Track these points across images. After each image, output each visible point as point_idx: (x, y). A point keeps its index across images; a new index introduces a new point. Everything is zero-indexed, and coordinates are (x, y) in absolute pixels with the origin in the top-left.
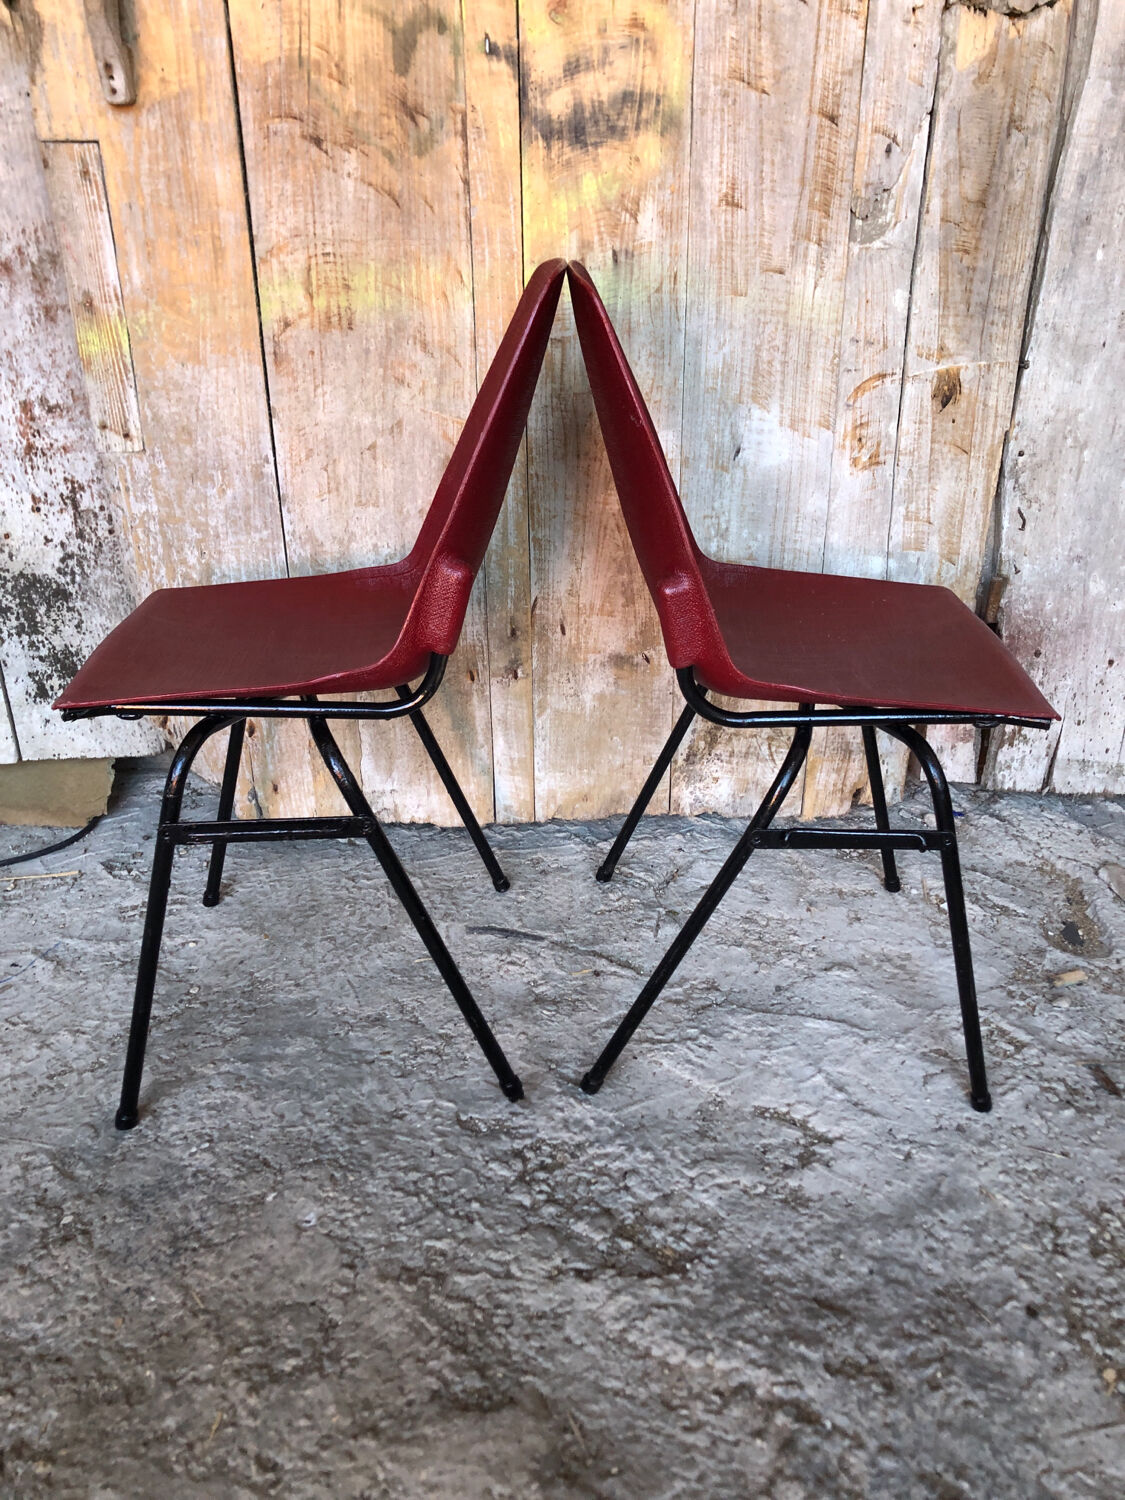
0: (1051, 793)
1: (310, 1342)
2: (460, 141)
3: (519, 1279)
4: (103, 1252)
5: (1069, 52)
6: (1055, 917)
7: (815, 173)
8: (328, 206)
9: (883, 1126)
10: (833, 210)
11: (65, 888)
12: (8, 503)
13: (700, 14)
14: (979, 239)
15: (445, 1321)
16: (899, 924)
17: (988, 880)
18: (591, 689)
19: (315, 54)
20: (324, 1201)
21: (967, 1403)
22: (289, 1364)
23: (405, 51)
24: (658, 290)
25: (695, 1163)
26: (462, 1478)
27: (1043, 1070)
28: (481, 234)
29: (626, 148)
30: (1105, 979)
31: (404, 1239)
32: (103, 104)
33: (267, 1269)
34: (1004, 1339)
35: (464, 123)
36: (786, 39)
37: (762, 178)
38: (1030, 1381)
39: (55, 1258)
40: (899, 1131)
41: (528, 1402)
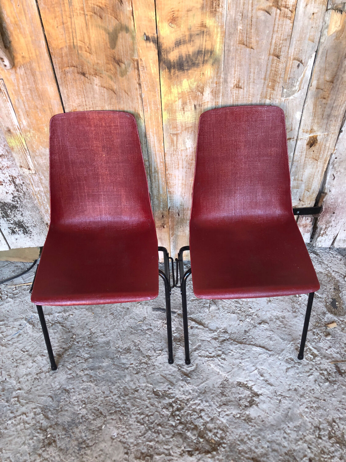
0: (333, 248)
2: (136, 70)
3: (173, 456)
4: (61, 450)
6: (330, 296)
7: (270, 76)
8: (90, 96)
9: (273, 389)
10: (276, 88)
14: (329, 94)
16: (282, 303)
19: (79, 44)
20: (118, 428)
23: (113, 40)
25: (220, 406)
27: (321, 366)
28: (146, 102)
29: (199, 70)
30: (343, 326)
31: (141, 441)
33: (105, 454)
35: (138, 64)
36: (261, 28)
37: (250, 78)
39: (48, 451)
40: (278, 391)
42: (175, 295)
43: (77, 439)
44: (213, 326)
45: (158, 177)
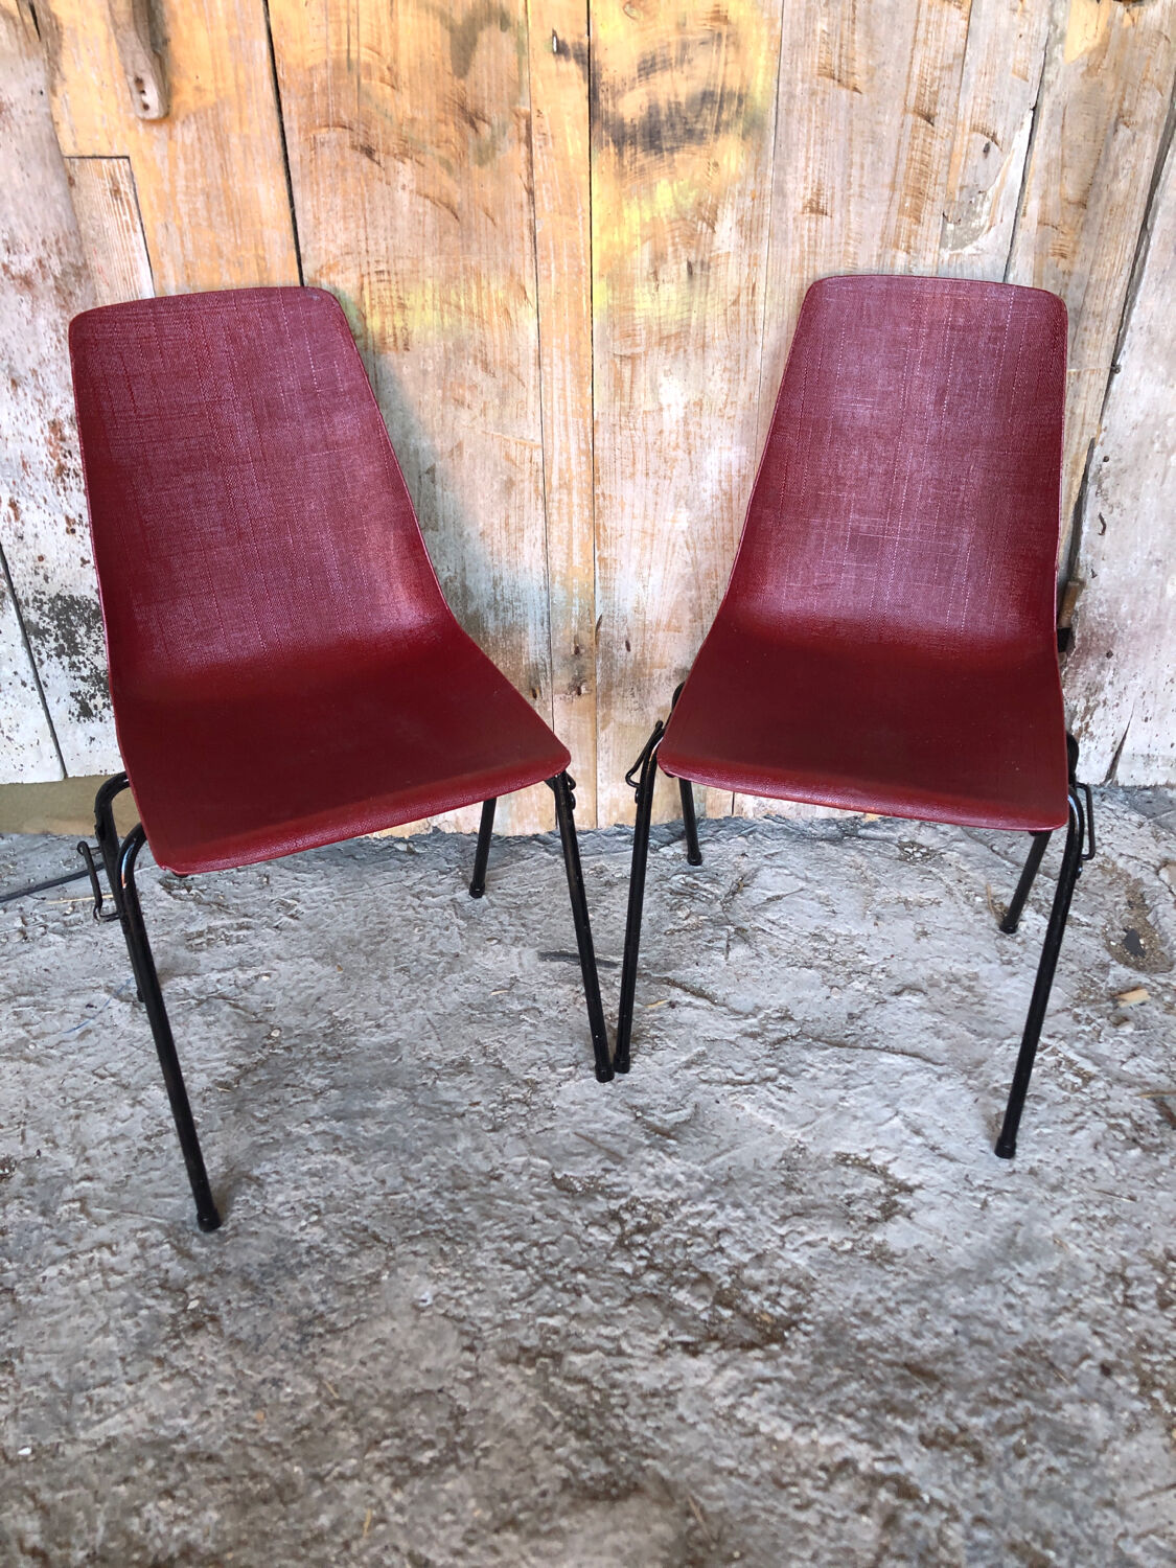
0: (1114, 785)
1: (442, 1431)
2: (524, 148)
3: (631, 1356)
4: (235, 1342)
6: (1117, 923)
7: (906, 177)
8: (382, 221)
9: (960, 1171)
10: (925, 216)
12: (40, 525)
14: (1077, 243)
15: (567, 1406)
16: (966, 938)
17: (1051, 883)
18: (656, 702)
19: (366, 56)
20: (437, 1278)
21: (1051, 1470)
22: (426, 1457)
23: (463, 49)
24: (736, 302)
25: (784, 1219)
27: (1110, 1104)
28: (546, 248)
29: (703, 152)
30: (1168, 998)
31: (518, 1316)
32: (134, 118)
33: (392, 1354)
34: (1082, 1401)
35: (529, 128)
36: (882, 30)
37: (849, 182)
38: (1106, 1442)
39: (189, 1348)
40: (975, 1177)
41: (651, 1488)
42: (610, 918)
43: (293, 1311)
44: (742, 1001)
45: (570, 505)
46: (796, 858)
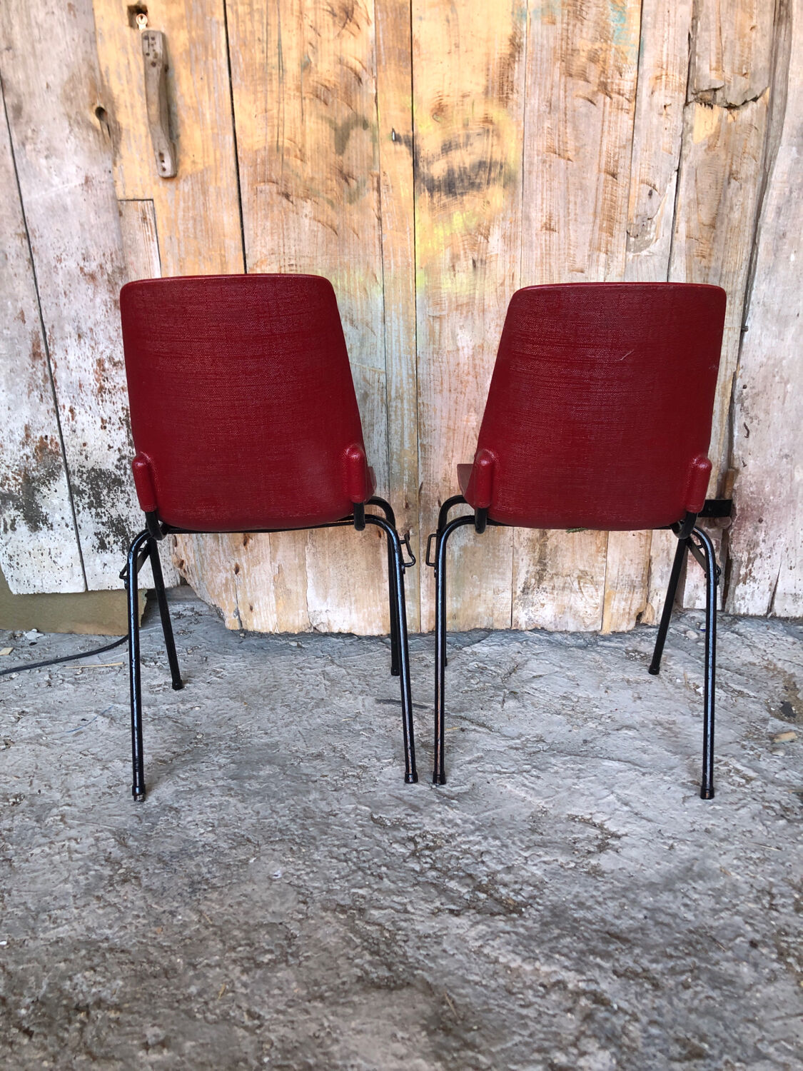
0: (774, 617)
1: (279, 946)
2: (376, 193)
3: (413, 914)
4: (148, 889)
5: (768, 130)
6: (776, 698)
7: (603, 209)
8: (293, 235)
9: (655, 828)
10: (616, 232)
11: (113, 673)
12: (86, 424)
13: (527, 113)
14: (711, 249)
15: (365, 937)
16: (668, 702)
17: (729, 674)
18: (458, 543)
19: (287, 144)
20: (286, 864)
21: (708, 997)
22: (266, 958)
23: (343, 140)
24: (502, 284)
25: (528, 848)
26: (378, 1027)
27: (765, 795)
28: (388, 251)
29: (481, 195)
31: (338, 888)
32: (157, 177)
33: (251, 902)
34: (734, 960)
35: (378, 182)
36: (582, 127)
37: (568, 213)
38: (751, 986)
39: (118, 892)
40: (666, 831)
41: (419, 985)
44: (510, 730)
45: (402, 409)
46: (555, 656)
